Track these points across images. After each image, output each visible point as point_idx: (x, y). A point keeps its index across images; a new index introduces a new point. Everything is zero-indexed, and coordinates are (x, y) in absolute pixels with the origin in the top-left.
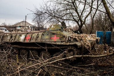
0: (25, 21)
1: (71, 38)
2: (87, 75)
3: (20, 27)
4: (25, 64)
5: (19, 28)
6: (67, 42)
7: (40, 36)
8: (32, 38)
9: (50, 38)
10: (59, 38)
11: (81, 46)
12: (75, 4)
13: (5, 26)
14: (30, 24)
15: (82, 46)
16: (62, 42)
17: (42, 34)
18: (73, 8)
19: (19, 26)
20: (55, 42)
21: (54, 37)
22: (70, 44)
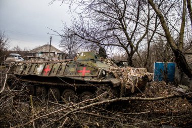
0: (49, 44)
1: (105, 71)
2: (136, 126)
3: (42, 53)
4: (45, 109)
5: (40, 55)
6: (100, 78)
7: (63, 68)
8: (52, 71)
9: (77, 72)
10: (89, 71)
11: (118, 85)
12: (122, 21)
13: (19, 52)
14: (57, 50)
15: (121, 84)
16: (93, 77)
17: (66, 65)
18: (121, 28)
19: (40, 51)
20: (84, 77)
21: (83, 70)
22: (104, 81)
